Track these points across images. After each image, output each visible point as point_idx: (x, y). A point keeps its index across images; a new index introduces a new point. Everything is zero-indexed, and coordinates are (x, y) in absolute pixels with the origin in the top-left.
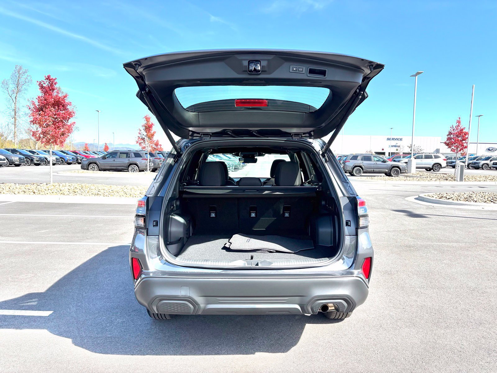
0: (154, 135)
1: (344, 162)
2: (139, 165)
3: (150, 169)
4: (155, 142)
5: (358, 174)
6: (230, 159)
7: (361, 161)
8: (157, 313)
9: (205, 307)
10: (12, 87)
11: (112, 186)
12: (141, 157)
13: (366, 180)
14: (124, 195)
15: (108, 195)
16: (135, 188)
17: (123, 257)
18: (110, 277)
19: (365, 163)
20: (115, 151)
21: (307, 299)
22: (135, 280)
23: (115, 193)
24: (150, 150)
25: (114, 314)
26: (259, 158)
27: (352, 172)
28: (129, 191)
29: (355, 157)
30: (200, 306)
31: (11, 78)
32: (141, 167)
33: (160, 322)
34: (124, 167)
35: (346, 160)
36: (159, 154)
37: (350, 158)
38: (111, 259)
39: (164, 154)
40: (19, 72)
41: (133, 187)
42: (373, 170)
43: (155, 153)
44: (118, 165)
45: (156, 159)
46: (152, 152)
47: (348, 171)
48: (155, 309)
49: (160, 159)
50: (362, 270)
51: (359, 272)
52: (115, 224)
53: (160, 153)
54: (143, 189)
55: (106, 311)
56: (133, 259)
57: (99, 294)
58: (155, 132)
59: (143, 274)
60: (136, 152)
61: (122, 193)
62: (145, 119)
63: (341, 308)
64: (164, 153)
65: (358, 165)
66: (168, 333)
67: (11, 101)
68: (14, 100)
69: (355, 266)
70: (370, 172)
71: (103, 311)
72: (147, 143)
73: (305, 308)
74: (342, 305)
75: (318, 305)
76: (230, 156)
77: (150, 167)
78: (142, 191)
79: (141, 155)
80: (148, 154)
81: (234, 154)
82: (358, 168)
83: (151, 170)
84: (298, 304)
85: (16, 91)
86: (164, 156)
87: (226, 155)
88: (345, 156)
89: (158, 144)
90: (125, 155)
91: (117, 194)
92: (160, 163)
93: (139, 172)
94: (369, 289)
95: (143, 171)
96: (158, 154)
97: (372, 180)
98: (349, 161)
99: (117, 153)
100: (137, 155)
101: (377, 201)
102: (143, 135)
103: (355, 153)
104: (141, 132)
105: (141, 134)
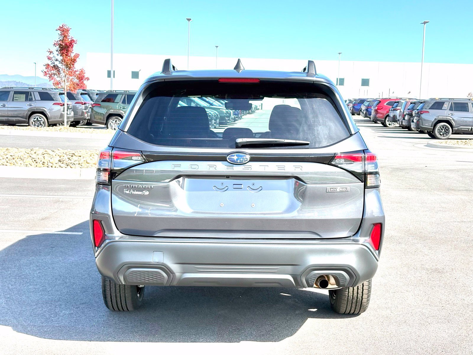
0: (75, 60)
1: (418, 113)
2: (49, 114)
3: (67, 122)
4: (77, 73)
5: (443, 134)
6: (211, 106)
7: (450, 112)
8: (124, 283)
9: (181, 276)
11: (9, 148)
12: (52, 99)
13: (454, 146)
14: (33, 164)
15: (6, 163)
16: (50, 152)
17: (52, 247)
18: (40, 269)
19: (457, 117)
20: (5, 88)
21: (301, 269)
22: (96, 248)
23: (17, 160)
24: (68, 88)
25: (57, 306)
26: (254, 103)
27: (433, 132)
28: (41, 157)
29: (438, 105)
30: (175, 275)
32: (51, 119)
33: (119, 314)
34: (22, 117)
35: (422, 109)
36: (83, 96)
37: (430, 105)
38: (35, 249)
39: (91, 95)
41: (45, 150)
42: (470, 127)
43: (78, 93)
44: (10, 114)
45: (78, 105)
46: (72, 90)
47: (426, 129)
48: (122, 278)
49: (85, 104)
50: (370, 237)
51: (366, 240)
52: (29, 206)
53: (86, 94)
54: (64, 155)
55: (46, 303)
56: (95, 222)
57: (30, 287)
58: (77, 56)
59: (107, 239)
60: (43, 91)
61: (29, 161)
62: (59, 32)
63: (342, 280)
64: (93, 93)
65: (445, 118)
66: (131, 324)
69: (361, 233)
70: (465, 132)
71: (42, 303)
72: (63, 74)
73: (299, 279)
74: (342, 277)
75: (314, 276)
76: (210, 99)
77: (68, 118)
78: (62, 157)
79: (52, 96)
80: (66, 94)
81: (217, 96)
82: (444, 125)
83: (69, 123)
84: (292, 275)
86: (92, 100)
87: (204, 98)
88: (421, 103)
89: (84, 76)
90: (24, 96)
91: (21, 162)
92: (85, 111)
93: (49, 126)
94: (379, 263)
95: (55, 125)
96: (82, 94)
97: (466, 146)
98: (428, 112)
99: (9, 92)
100: (45, 96)
101: (461, 179)
102: (57, 60)
103: (438, 96)
104: (51, 56)
105: (53, 59)
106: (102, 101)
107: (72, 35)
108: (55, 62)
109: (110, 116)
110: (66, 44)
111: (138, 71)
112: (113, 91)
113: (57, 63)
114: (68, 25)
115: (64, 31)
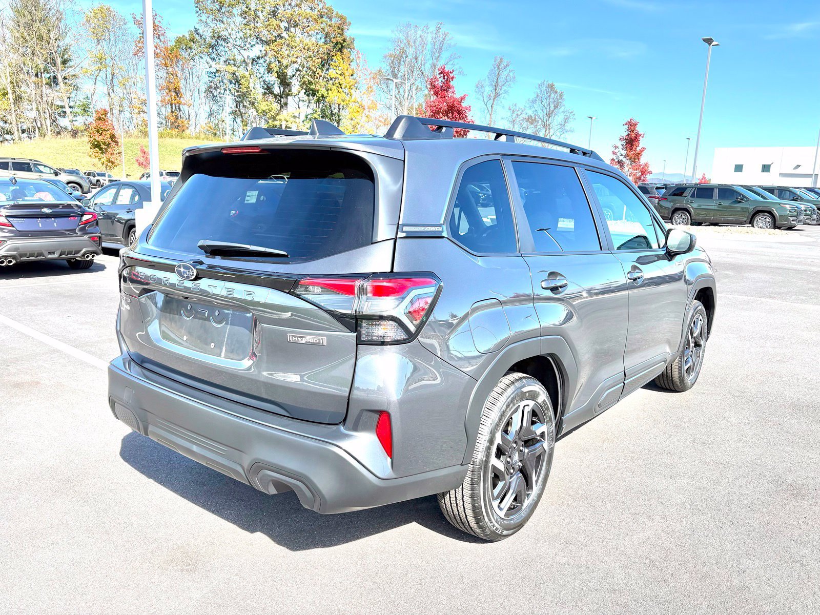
0: (641, 154)
4: (641, 167)
9: (148, 426)
10: (488, 90)
31: (488, 77)
40: (498, 67)
58: (642, 150)
62: (626, 127)
67: (486, 111)
68: (490, 109)
69: (347, 422)
73: (248, 476)
84: (242, 467)
85: (493, 96)
89: (647, 170)
102: (622, 155)
104: (617, 151)
105: (618, 154)
106: (669, 196)
107: (640, 129)
108: (620, 157)
109: (676, 210)
110: (631, 139)
111: (769, 163)
112: (683, 184)
113: (621, 158)
114: (636, 119)
115: (631, 125)
